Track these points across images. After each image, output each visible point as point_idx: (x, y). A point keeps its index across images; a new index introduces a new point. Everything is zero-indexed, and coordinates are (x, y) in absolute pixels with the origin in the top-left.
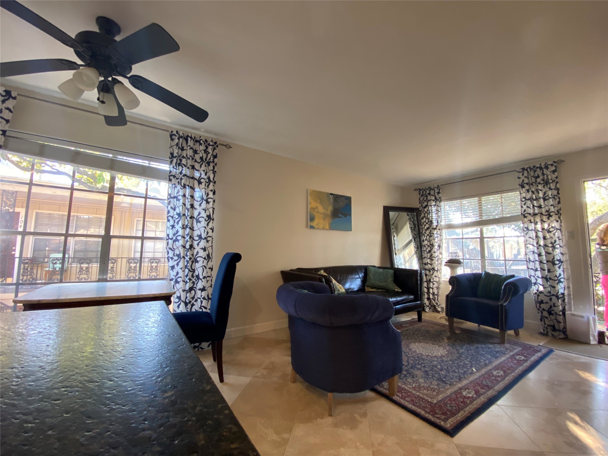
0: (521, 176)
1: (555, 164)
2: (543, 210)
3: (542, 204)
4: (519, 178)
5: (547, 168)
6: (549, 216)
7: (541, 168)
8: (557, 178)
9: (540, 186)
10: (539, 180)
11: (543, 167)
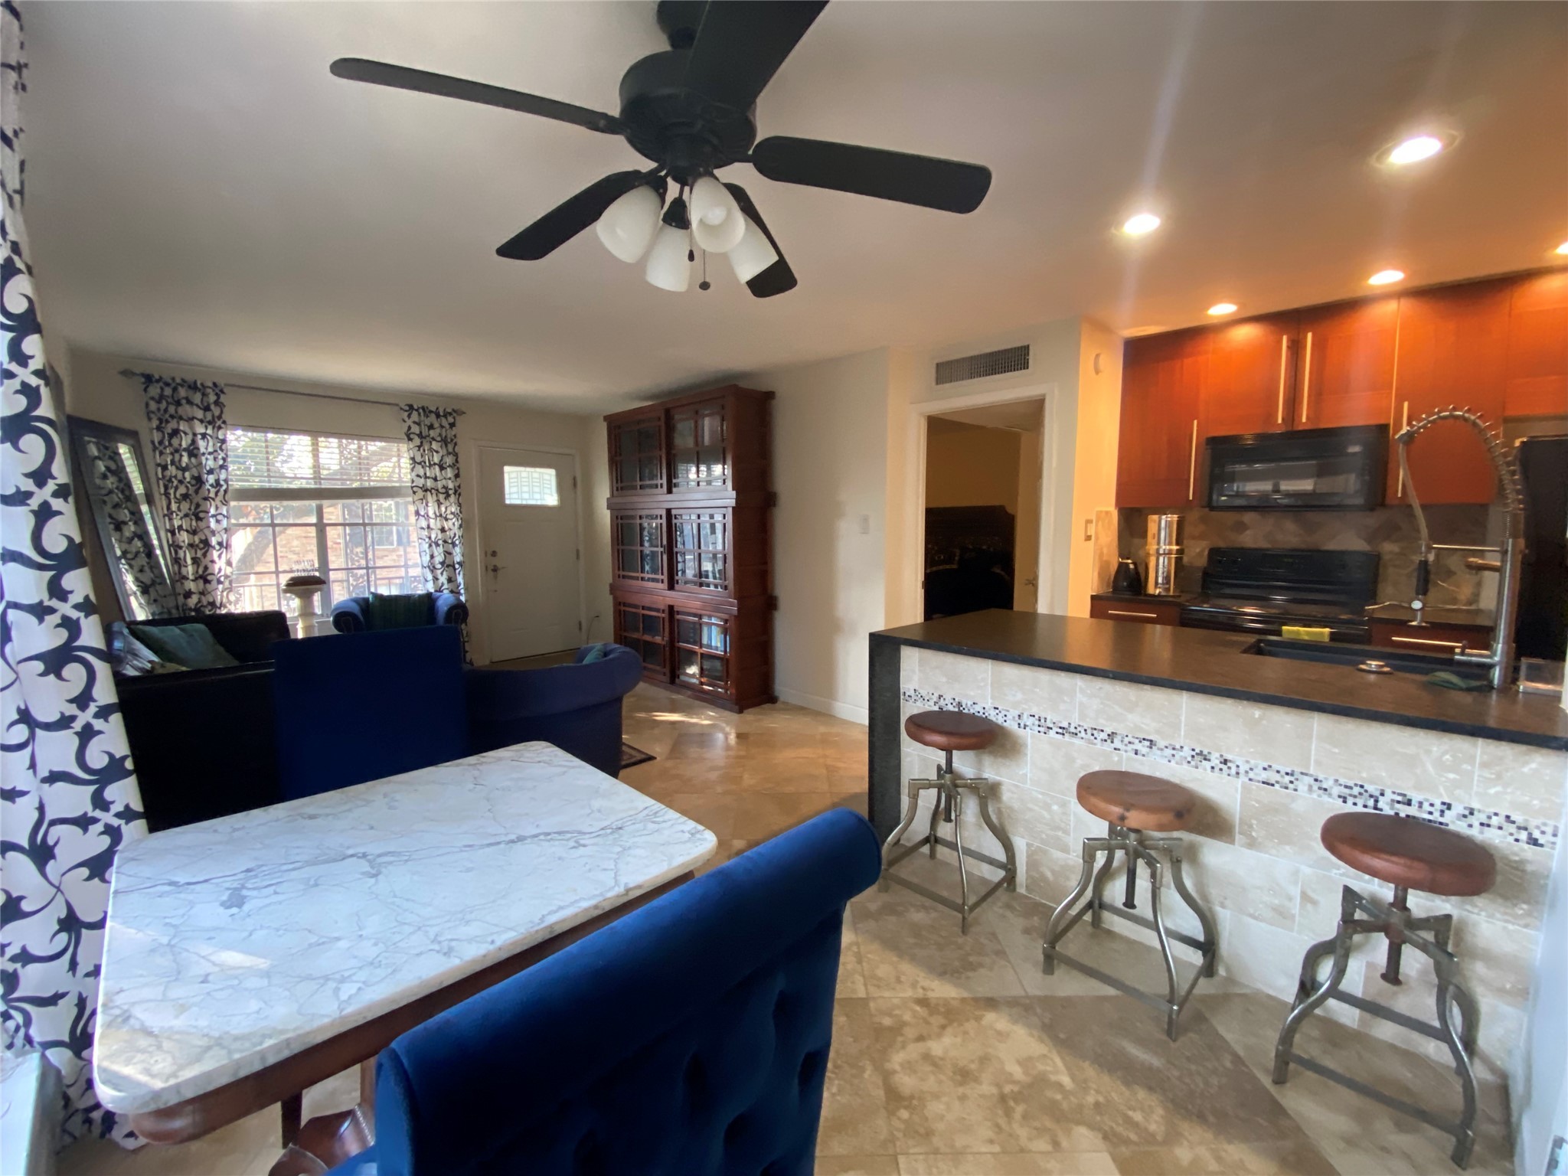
0: (406, 419)
1: (455, 415)
2: (440, 485)
3: (438, 474)
4: (404, 421)
5: (445, 416)
6: (448, 496)
7: (438, 416)
8: (455, 436)
9: (434, 443)
10: (432, 433)
11: (441, 414)
